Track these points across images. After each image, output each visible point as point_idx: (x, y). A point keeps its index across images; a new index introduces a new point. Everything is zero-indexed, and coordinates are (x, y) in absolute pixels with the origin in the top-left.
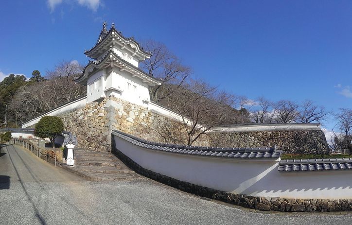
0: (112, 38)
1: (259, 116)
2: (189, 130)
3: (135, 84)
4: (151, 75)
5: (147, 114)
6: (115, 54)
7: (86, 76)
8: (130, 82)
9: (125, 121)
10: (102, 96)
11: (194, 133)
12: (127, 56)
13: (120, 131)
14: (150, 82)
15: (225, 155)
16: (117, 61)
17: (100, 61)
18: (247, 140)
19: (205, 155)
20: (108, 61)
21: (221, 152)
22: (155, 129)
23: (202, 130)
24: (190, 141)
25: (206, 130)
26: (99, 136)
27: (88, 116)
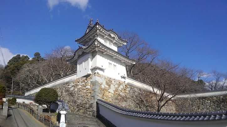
0: (97, 30)
1: (213, 85)
2: (158, 98)
3: (115, 64)
4: (127, 57)
5: (125, 86)
6: (99, 42)
7: (76, 57)
8: (111, 62)
9: (107, 92)
10: (89, 73)
11: (162, 100)
12: (108, 43)
13: (103, 100)
14: (127, 62)
15: (187, 119)
16: (101, 47)
17: (87, 47)
18: (205, 103)
19: (172, 120)
20: (94, 47)
21: (184, 117)
22: (131, 98)
23: (168, 98)
24: (159, 106)
25: (172, 98)
26: (86, 104)
27: (78, 87)
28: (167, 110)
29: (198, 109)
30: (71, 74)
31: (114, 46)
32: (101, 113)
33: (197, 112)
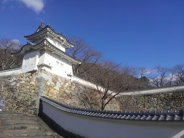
0: (47, 32)
1: (158, 81)
2: (102, 96)
3: (62, 63)
4: (74, 57)
5: (70, 84)
6: (48, 42)
7: (23, 52)
8: (58, 61)
9: (53, 89)
10: (35, 69)
11: (106, 98)
12: (57, 44)
13: (48, 97)
14: (73, 61)
15: (132, 118)
16: (50, 46)
17: (36, 44)
18: (151, 101)
19: (116, 118)
20: (42, 45)
21: (129, 116)
22: (76, 95)
23: (112, 95)
24: (103, 104)
25: (115, 95)
26: (28, 101)
27: (21, 83)
28: (111, 108)
29: (144, 107)
30: (14, 68)
31: (62, 47)
32: (44, 111)
33: (143, 111)
